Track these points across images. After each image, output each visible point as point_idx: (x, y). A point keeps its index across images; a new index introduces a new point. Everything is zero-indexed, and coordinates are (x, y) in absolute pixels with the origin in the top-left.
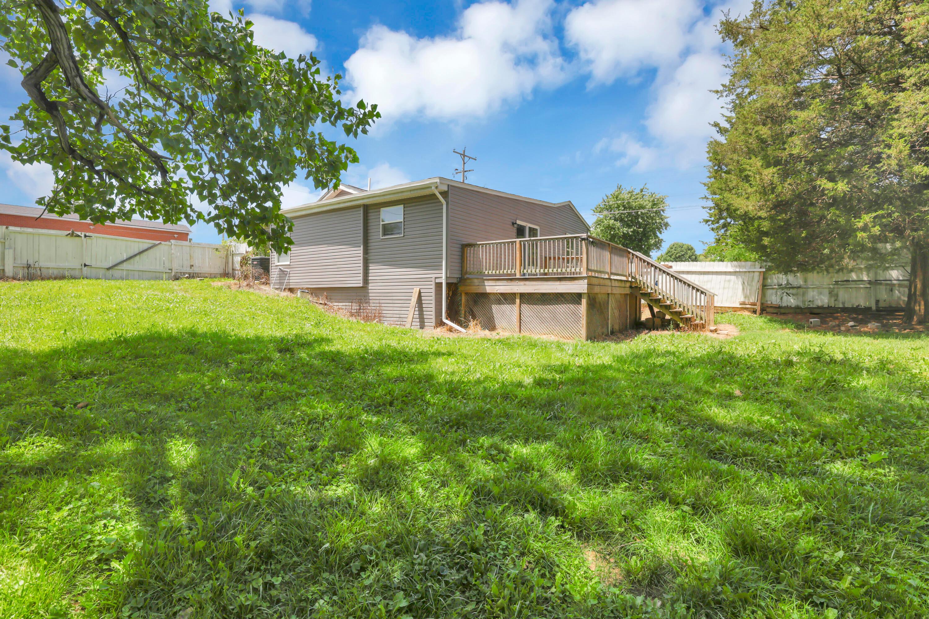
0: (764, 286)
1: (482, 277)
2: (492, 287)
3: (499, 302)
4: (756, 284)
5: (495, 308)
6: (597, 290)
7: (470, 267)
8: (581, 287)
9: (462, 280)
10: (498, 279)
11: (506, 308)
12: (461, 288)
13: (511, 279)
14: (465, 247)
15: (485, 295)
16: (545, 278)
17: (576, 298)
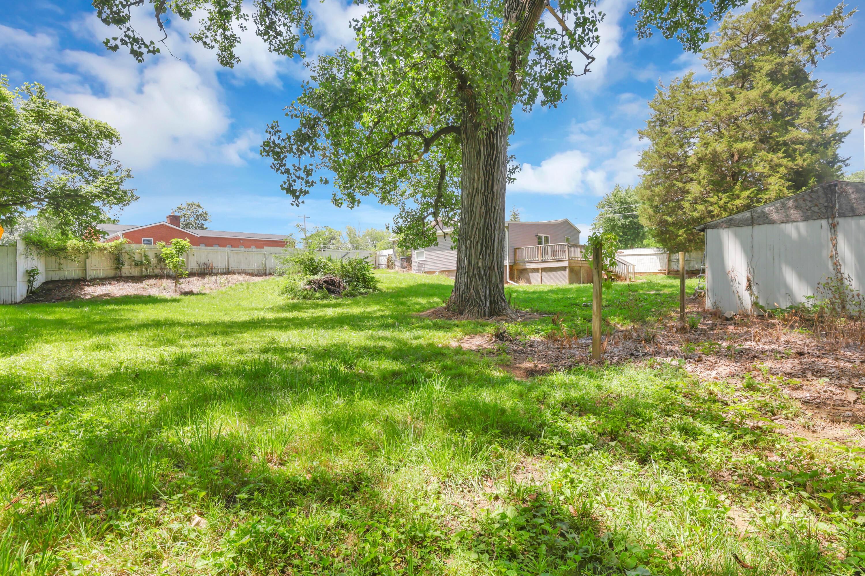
0: (669, 261)
1: (525, 262)
2: (529, 266)
3: (532, 272)
4: (666, 260)
5: (531, 275)
6: (573, 265)
7: (518, 258)
8: (566, 264)
9: (515, 263)
10: (531, 262)
11: (535, 274)
12: (515, 267)
13: (538, 262)
14: (515, 249)
15: (526, 270)
16: (553, 261)
17: (564, 269)
